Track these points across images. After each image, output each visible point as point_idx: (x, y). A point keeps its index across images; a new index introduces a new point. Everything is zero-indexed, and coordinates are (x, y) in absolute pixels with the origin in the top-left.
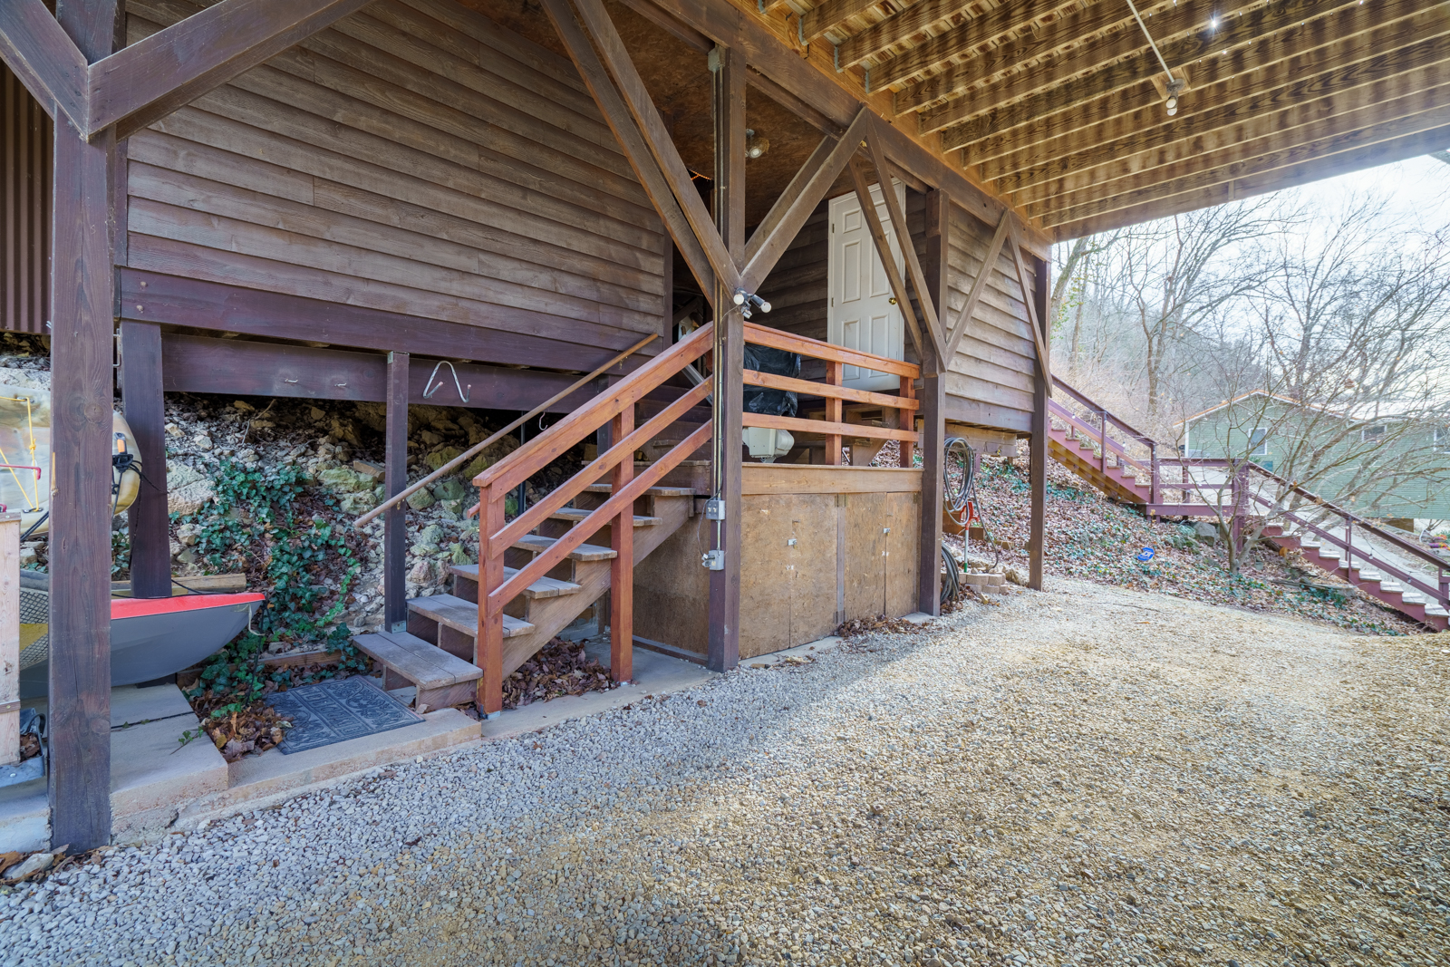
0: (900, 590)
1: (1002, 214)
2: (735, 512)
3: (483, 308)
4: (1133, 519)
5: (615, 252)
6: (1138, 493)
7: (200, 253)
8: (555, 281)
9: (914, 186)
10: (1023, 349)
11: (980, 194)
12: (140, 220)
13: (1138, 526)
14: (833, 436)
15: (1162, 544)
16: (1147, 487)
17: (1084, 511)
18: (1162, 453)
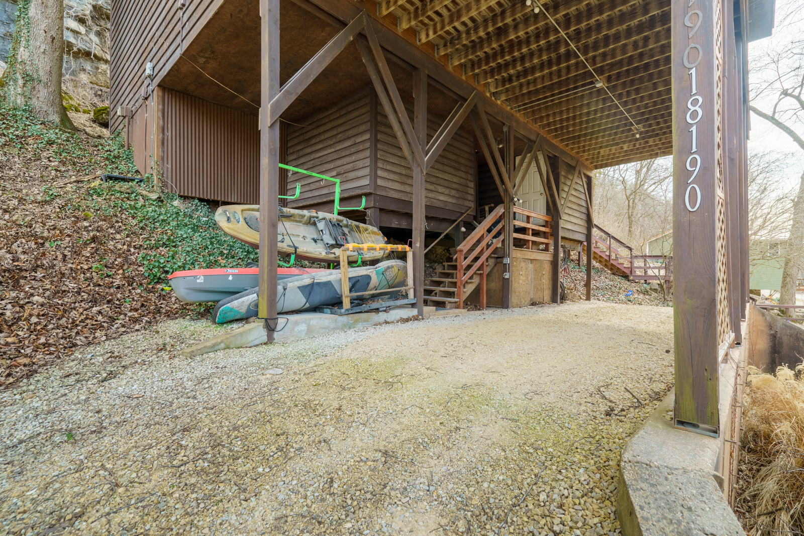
0: (547, 294)
1: (577, 161)
2: (512, 261)
3: (435, 201)
4: (624, 281)
5: (463, 181)
6: (625, 270)
7: (388, 190)
8: (450, 192)
9: (551, 155)
10: (584, 210)
11: (571, 156)
12: (380, 182)
13: (625, 284)
14: (529, 240)
15: (635, 291)
16: (629, 268)
17: (602, 278)
18: (635, 253)
